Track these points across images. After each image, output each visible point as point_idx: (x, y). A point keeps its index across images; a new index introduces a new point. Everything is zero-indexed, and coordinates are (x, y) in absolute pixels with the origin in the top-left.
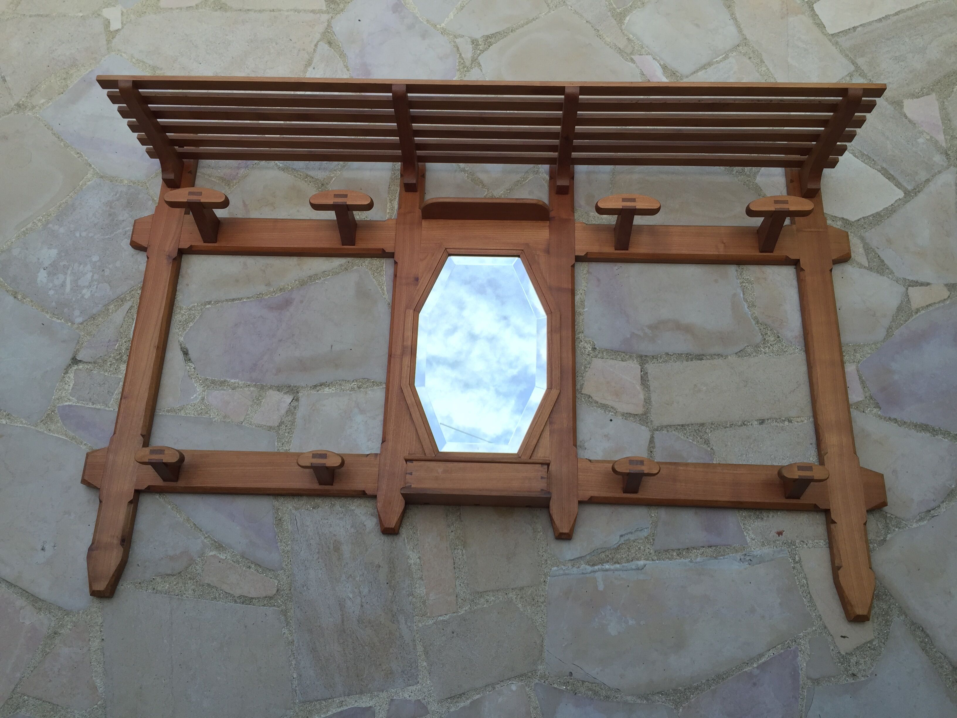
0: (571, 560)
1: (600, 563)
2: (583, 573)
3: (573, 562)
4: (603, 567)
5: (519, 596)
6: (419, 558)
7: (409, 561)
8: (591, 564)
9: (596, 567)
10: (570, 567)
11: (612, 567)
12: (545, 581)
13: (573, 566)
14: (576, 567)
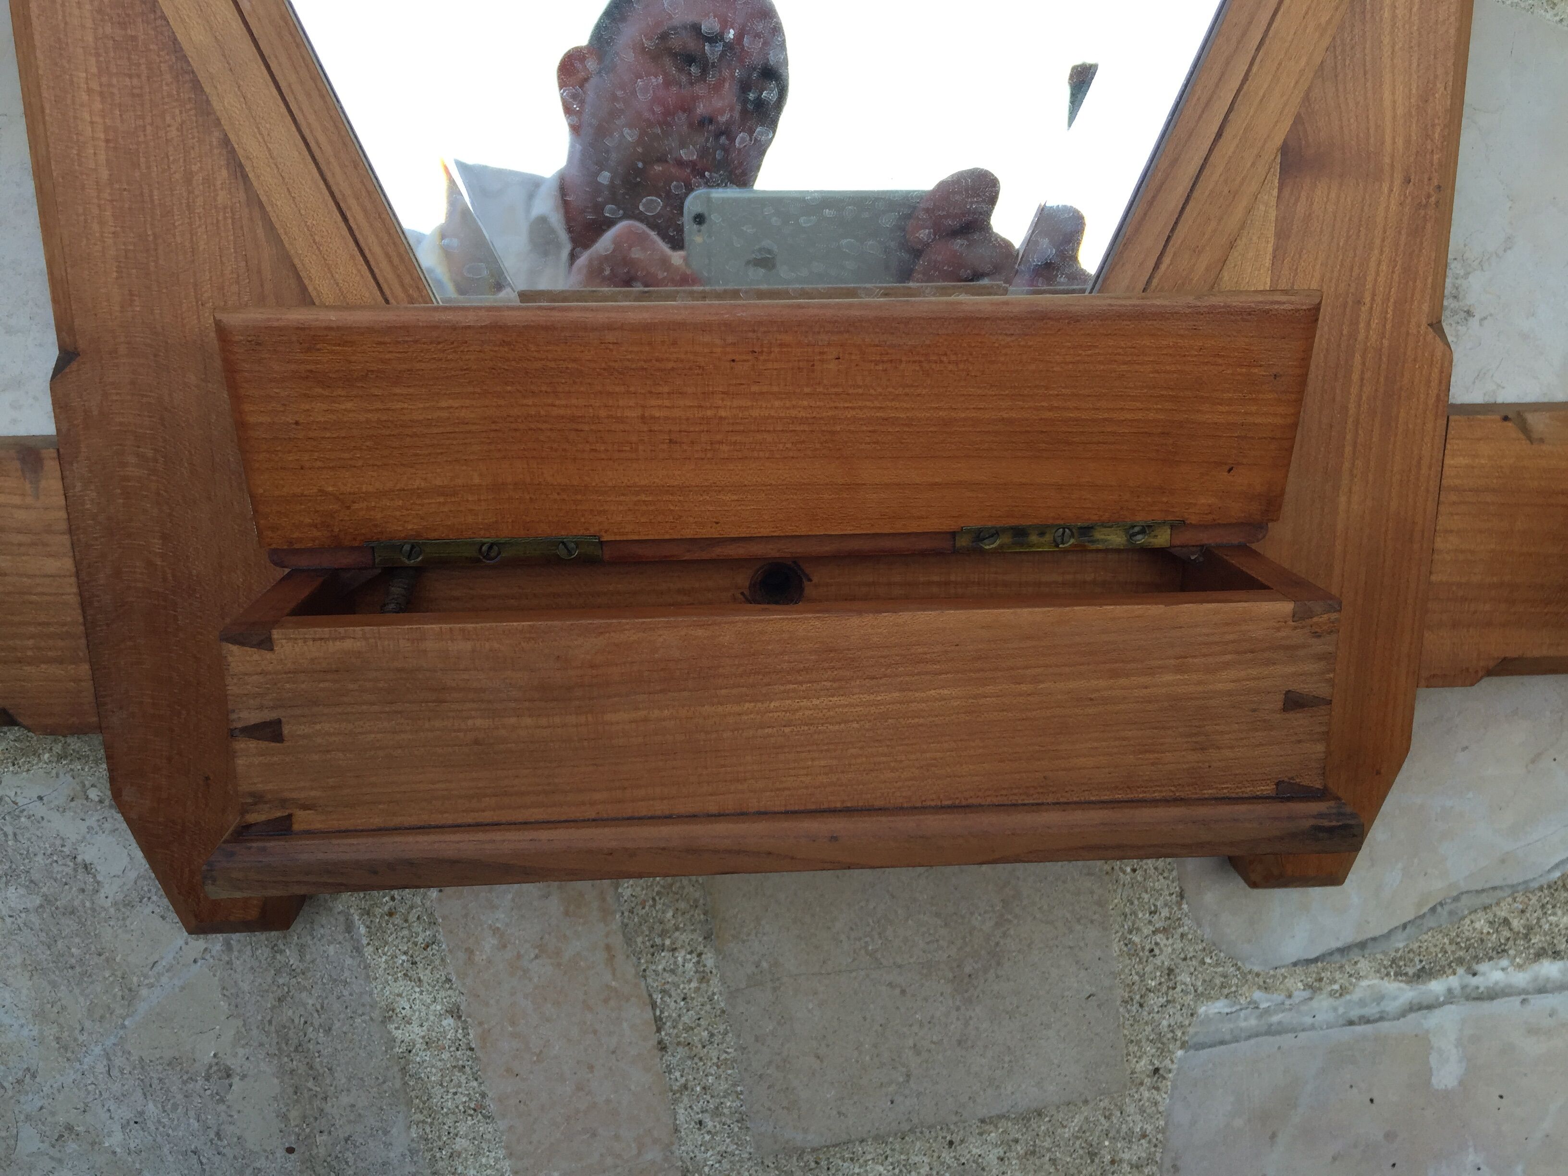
0: (1309, 962)
1: (1460, 961)
2: (1365, 1020)
3: (1313, 968)
4: (1474, 981)
5: (1020, 1149)
6: (455, 1012)
7: (398, 1034)
8: (1411, 971)
9: (1436, 987)
10: (1300, 994)
11: (1520, 978)
12: (1156, 1071)
13: (1313, 989)
14: (1332, 994)
